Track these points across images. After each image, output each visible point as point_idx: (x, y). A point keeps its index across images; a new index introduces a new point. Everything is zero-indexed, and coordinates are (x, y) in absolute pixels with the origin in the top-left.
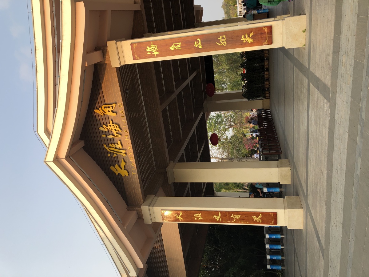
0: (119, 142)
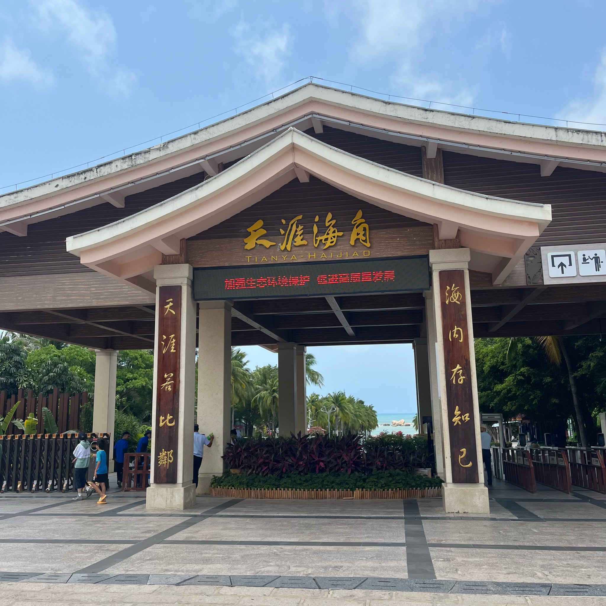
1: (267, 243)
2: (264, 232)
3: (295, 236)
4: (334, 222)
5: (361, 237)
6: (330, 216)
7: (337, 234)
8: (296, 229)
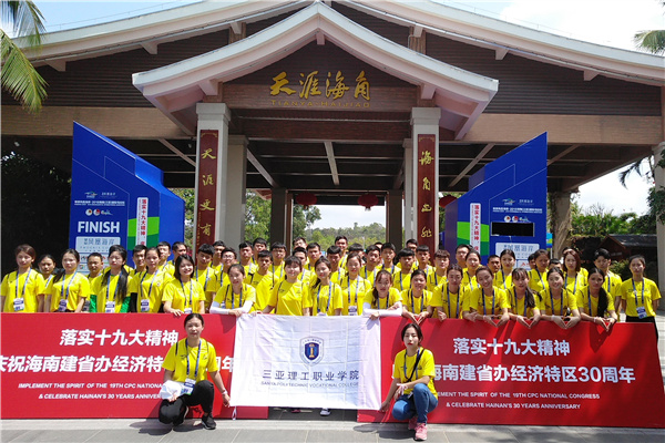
0: (319, 92)
1: (289, 91)
2: (286, 82)
3: (312, 87)
4: (342, 79)
5: (363, 92)
6: (339, 74)
7: (344, 88)
8: (312, 81)
